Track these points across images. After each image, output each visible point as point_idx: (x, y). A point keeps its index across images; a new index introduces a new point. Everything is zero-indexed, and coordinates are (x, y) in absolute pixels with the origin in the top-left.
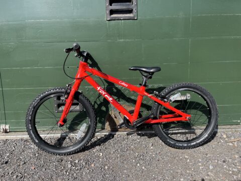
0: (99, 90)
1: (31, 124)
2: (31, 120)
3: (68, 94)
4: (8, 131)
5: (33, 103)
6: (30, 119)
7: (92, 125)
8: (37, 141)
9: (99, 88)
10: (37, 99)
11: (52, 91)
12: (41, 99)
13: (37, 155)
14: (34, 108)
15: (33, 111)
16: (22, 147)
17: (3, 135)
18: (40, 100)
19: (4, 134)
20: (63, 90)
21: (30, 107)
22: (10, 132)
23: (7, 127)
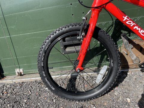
0: (127, 20)
1: (44, 71)
2: (43, 67)
3: (86, 31)
4: (23, 74)
5: (44, 46)
6: (42, 65)
7: (116, 66)
8: (53, 89)
9: (125, 18)
10: (47, 41)
11: (64, 29)
12: (52, 41)
13: (54, 101)
14: (45, 53)
15: (44, 56)
16: (38, 90)
17: (19, 79)
18: (51, 43)
19: (19, 77)
20: (78, 26)
21: (41, 52)
22: (24, 75)
23: (21, 71)
